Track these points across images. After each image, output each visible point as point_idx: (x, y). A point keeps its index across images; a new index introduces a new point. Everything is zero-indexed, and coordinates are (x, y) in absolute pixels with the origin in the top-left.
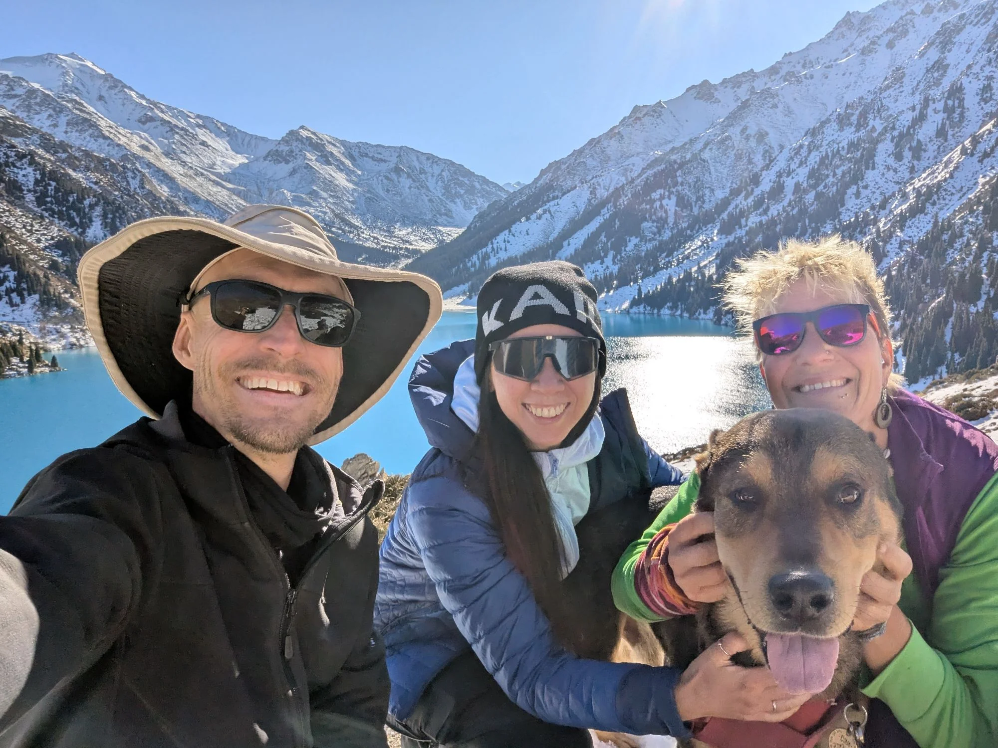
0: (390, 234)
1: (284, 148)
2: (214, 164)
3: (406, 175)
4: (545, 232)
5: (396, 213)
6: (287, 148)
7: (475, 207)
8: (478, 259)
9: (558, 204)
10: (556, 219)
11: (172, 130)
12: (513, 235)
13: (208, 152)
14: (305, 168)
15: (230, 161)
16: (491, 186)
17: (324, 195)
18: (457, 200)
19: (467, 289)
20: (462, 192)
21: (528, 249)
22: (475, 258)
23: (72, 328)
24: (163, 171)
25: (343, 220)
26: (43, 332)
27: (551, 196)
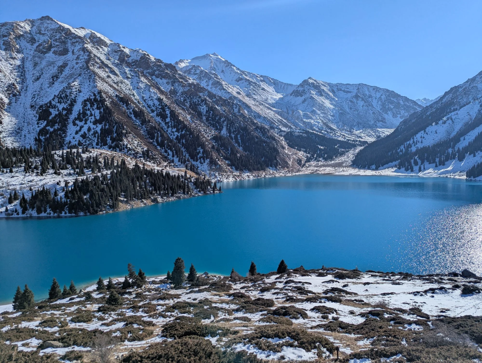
0: (351, 133)
1: (301, 89)
2: (267, 99)
3: (361, 99)
4: (448, 132)
5: (355, 121)
6: (302, 89)
7: (399, 116)
8: (404, 147)
9: (457, 114)
10: (455, 124)
11: (250, 84)
12: (427, 134)
13: (265, 93)
14: (310, 98)
15: (275, 97)
16: (410, 103)
17: (319, 112)
18: (389, 112)
19: (397, 164)
20: (392, 107)
21: (436, 142)
22: (402, 147)
23: (219, 174)
24: (246, 103)
25: (327, 126)
26: (210, 175)
27: (452, 109)
